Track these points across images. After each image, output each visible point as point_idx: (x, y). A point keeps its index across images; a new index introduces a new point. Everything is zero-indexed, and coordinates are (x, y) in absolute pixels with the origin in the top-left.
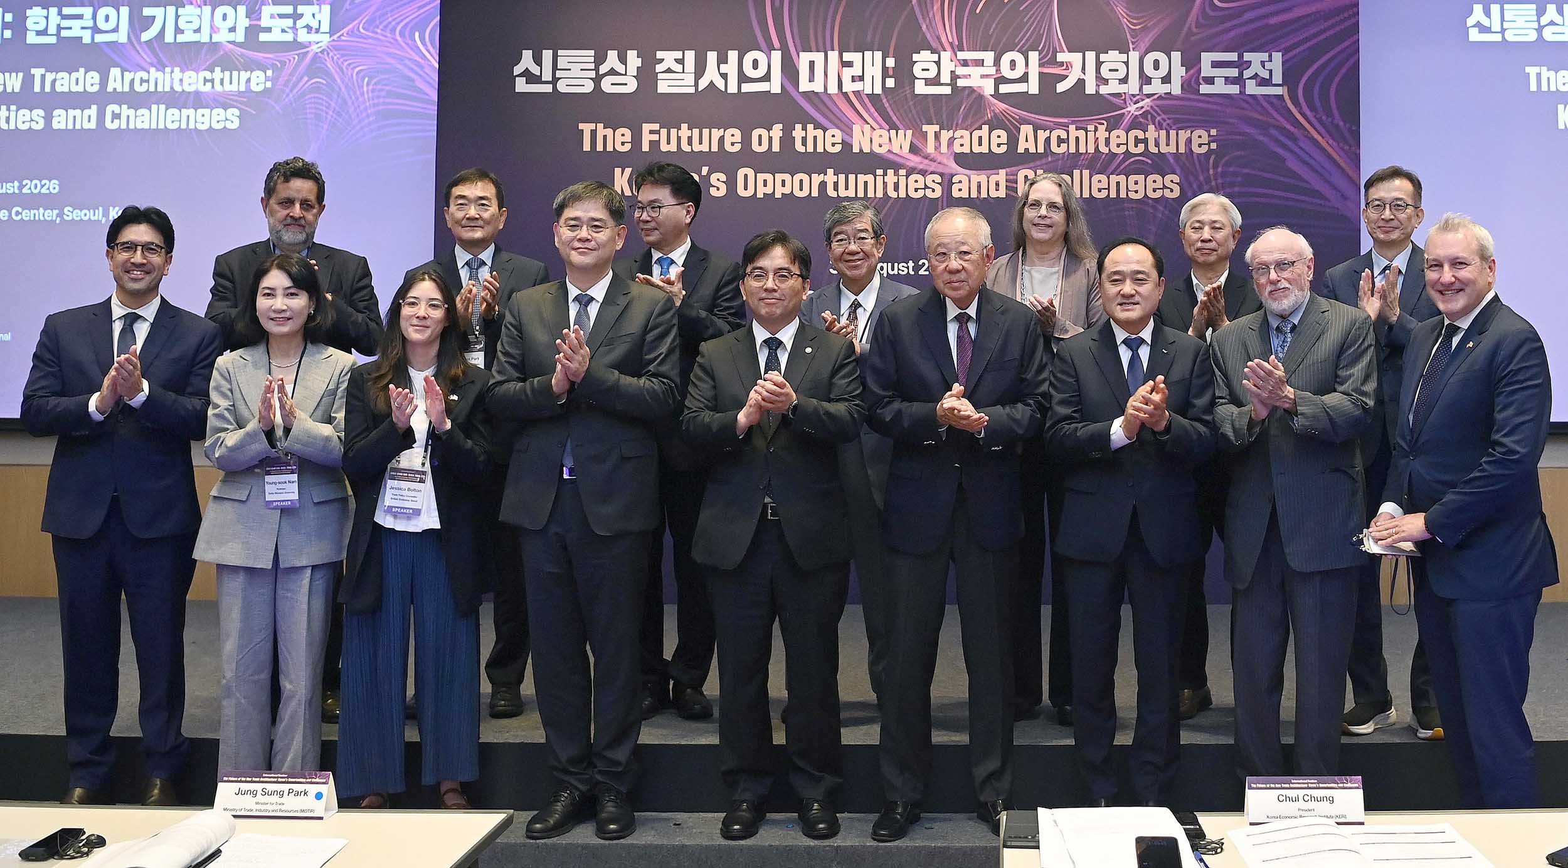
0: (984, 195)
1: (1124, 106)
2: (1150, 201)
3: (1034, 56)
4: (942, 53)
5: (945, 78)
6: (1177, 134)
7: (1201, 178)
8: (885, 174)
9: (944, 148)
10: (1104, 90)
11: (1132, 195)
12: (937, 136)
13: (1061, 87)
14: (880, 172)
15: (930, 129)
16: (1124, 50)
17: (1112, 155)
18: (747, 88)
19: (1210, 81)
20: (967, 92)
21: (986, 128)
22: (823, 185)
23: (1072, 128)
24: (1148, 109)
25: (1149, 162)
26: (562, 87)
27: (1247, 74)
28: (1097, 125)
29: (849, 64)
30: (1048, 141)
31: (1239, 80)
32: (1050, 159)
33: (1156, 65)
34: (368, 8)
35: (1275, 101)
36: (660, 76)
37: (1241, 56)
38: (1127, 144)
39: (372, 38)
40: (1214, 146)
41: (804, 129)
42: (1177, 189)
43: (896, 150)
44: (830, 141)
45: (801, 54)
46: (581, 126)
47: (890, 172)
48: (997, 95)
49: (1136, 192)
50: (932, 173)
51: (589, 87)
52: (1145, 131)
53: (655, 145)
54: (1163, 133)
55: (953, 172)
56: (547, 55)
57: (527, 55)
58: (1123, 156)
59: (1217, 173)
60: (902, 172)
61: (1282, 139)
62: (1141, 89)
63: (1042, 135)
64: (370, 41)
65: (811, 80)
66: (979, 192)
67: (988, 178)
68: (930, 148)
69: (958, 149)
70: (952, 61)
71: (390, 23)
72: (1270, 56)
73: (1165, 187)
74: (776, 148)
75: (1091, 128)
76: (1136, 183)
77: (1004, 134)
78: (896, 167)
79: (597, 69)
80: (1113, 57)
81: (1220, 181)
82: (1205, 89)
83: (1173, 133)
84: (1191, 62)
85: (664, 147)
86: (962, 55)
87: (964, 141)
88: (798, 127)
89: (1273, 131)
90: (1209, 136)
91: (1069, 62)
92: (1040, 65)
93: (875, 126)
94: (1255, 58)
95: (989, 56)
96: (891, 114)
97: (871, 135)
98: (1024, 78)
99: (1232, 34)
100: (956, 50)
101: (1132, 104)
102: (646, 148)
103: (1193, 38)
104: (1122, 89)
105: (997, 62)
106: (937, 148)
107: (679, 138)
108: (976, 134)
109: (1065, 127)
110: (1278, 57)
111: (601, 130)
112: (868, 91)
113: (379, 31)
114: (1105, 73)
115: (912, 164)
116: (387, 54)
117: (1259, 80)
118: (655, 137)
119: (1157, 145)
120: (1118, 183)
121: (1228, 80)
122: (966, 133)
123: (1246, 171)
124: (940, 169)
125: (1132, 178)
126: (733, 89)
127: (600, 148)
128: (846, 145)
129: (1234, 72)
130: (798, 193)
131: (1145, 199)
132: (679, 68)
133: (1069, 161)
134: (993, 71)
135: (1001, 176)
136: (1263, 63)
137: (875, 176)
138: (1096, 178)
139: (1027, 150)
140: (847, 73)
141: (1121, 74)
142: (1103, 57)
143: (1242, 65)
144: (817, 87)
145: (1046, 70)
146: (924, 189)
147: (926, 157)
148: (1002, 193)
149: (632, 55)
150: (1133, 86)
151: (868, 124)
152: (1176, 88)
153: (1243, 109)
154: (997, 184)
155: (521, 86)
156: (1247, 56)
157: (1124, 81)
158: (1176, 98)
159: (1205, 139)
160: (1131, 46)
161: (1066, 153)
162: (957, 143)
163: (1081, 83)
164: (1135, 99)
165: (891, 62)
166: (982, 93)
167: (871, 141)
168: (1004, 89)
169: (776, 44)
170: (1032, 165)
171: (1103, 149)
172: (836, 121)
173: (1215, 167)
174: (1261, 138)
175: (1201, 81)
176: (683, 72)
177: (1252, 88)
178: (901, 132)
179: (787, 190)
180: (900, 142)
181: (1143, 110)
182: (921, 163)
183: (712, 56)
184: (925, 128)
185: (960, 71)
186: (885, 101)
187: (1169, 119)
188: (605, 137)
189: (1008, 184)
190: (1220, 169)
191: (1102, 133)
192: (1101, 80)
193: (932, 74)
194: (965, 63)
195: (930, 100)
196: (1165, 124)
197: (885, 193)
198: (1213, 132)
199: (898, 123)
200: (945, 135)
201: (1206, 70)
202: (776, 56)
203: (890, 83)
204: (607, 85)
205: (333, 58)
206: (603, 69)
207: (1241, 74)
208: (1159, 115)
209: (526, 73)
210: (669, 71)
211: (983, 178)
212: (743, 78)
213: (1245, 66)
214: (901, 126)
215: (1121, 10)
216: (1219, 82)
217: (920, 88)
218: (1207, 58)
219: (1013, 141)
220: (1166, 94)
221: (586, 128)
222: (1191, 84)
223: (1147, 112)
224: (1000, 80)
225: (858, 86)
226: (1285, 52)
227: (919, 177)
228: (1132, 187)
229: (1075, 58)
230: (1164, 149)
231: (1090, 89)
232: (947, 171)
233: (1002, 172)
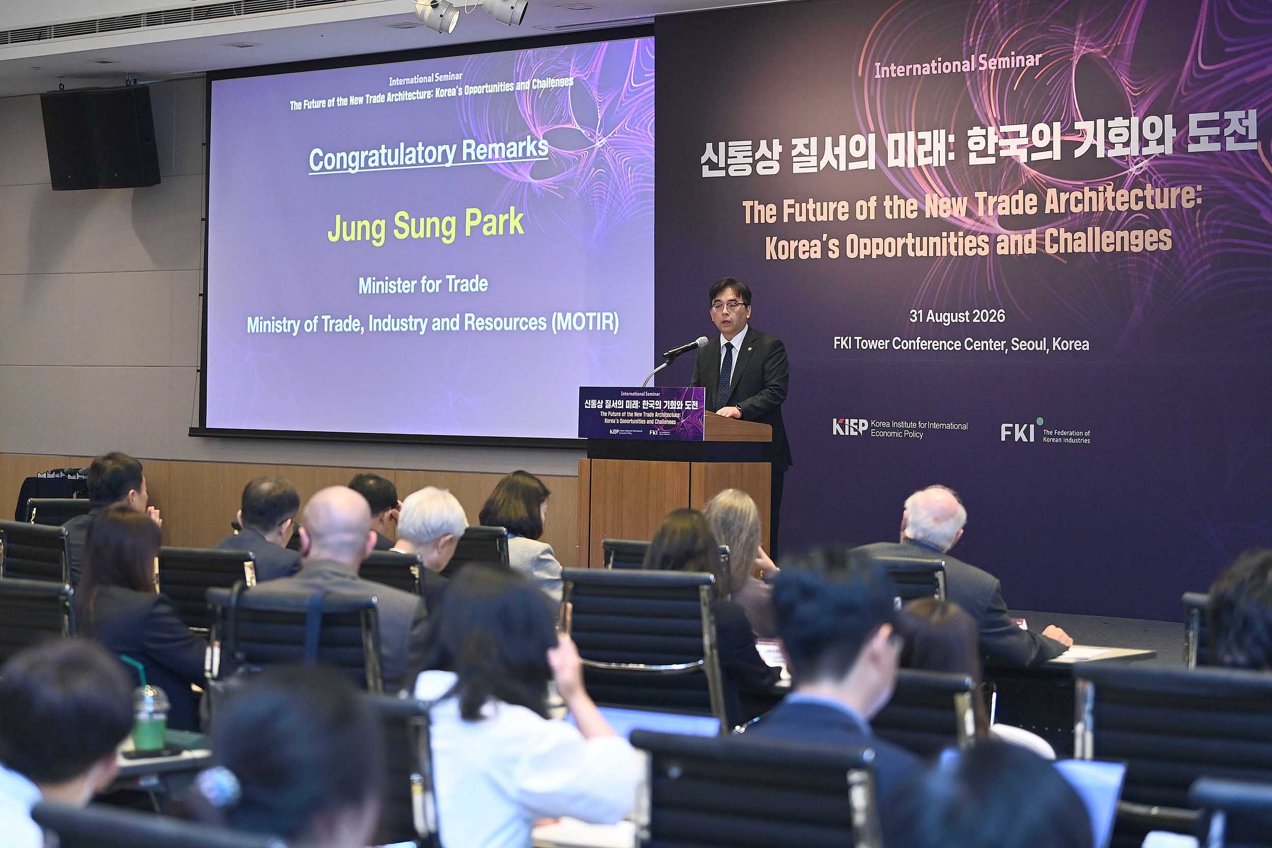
0: (1020, 252)
1: (1126, 167)
2: (1148, 254)
3: (1057, 126)
4: (989, 128)
5: (991, 150)
6: (1170, 192)
7: (1189, 231)
8: (948, 236)
9: (991, 212)
10: (1111, 154)
11: (1134, 249)
12: (986, 201)
13: (1078, 153)
14: (944, 234)
15: (981, 195)
16: (1127, 116)
17: (1118, 213)
18: (853, 166)
19: (1196, 140)
20: (1007, 161)
21: (1021, 192)
22: (905, 246)
23: (1087, 189)
24: (1146, 169)
25: (1147, 218)
26: (732, 173)
27: (1228, 131)
28: (1106, 186)
29: (921, 142)
30: (1068, 201)
31: (1220, 138)
32: (1069, 218)
33: (1153, 128)
34: (632, 108)
35: (1251, 156)
36: (795, 159)
37: (1222, 115)
38: (1129, 202)
39: (633, 134)
40: (1199, 201)
41: (892, 199)
42: (1169, 241)
43: (956, 215)
44: (908, 209)
45: (889, 135)
46: (744, 203)
47: (952, 234)
48: (1030, 163)
49: (1137, 245)
50: (982, 234)
51: (748, 171)
52: (1144, 189)
53: (792, 216)
54: (1158, 190)
55: (998, 233)
56: (722, 145)
57: (709, 146)
58: (1125, 214)
59: (1202, 225)
60: (961, 234)
61: (1257, 191)
62: (1140, 151)
63: (1064, 197)
64: (632, 137)
65: (896, 157)
66: (1016, 249)
67: (1023, 237)
68: (981, 213)
69: (1001, 212)
70: (996, 134)
71: (644, 121)
72: (1247, 113)
73: (1160, 241)
74: (872, 217)
75: (1101, 188)
76: (1137, 237)
77: (1034, 197)
78: (956, 229)
79: (753, 156)
80: (1118, 122)
81: (1204, 234)
82: (1192, 148)
83: (1166, 190)
84: (1181, 124)
85: (798, 219)
86: (1003, 129)
87: (1006, 205)
88: (887, 197)
89: (1249, 185)
90: (1196, 192)
91: (1084, 129)
92: (1062, 134)
93: (941, 194)
94: (1233, 116)
95: (1023, 129)
96: (953, 183)
97: (938, 202)
98: (1050, 147)
99: (1213, 95)
100: (999, 124)
101: (1133, 165)
102: (786, 220)
103: (1183, 101)
104: (1125, 152)
105: (1029, 134)
106: (986, 211)
107: (807, 210)
108: (1014, 198)
109: (1081, 189)
110: (1253, 113)
111: (758, 207)
112: (936, 164)
113: (637, 128)
114: (1112, 138)
115: (967, 227)
116: (642, 146)
117: (1237, 136)
118: (792, 211)
119: (1153, 202)
120: (1122, 238)
121: (1212, 139)
122: (1006, 198)
123: (1226, 223)
124: (988, 230)
125: (1134, 233)
126: (843, 168)
127: (756, 221)
128: (921, 212)
129: (1216, 131)
130: (888, 255)
131: (1144, 252)
132: (806, 152)
133: (1084, 220)
134: (1026, 141)
135: (1033, 235)
136: (1240, 120)
137: (941, 238)
138: (1106, 233)
139: (1052, 210)
140: (922, 149)
141: (1124, 139)
142: (1111, 124)
143: (1223, 123)
144: (900, 163)
145: (1067, 138)
146: (976, 248)
147: (978, 220)
148: (1033, 250)
149: (776, 142)
150: (1134, 150)
151: (937, 193)
152: (1168, 149)
153: (1225, 165)
154: (1030, 242)
155: (706, 173)
156: (1228, 115)
157: (1127, 144)
158: (1169, 158)
159: (1192, 195)
160: (1133, 112)
161: (1082, 213)
162: (1000, 206)
163: (1093, 147)
164: (1136, 160)
165: (952, 138)
166: (1018, 162)
167: (938, 208)
168: (1035, 157)
169: (872, 128)
170: (1056, 224)
171: (1111, 208)
172: (914, 191)
173: (1201, 220)
174: (1239, 192)
175: (1189, 141)
176: (810, 156)
177: (1232, 145)
178: (959, 199)
179: (880, 252)
180: (958, 208)
181: (1142, 170)
182: (974, 225)
183: (828, 141)
184: (977, 194)
185: (1003, 143)
186: (948, 172)
187: (1163, 177)
188: (759, 211)
189: (1039, 242)
190: (1204, 223)
191: (1110, 193)
192: (1109, 145)
193: (981, 147)
194: (1005, 136)
195: (980, 169)
196: (1159, 183)
197: (949, 252)
198: (1199, 188)
199: (957, 191)
200: (992, 200)
201: (1194, 131)
202: (872, 137)
203: (952, 156)
204: (760, 171)
205: (609, 152)
206: (758, 155)
207: (1222, 132)
208: (1155, 174)
209: (709, 162)
210: (800, 155)
211: (1019, 237)
212: (850, 158)
213: (1225, 125)
214: (960, 194)
215: (1124, 79)
216: (1204, 140)
217: (974, 160)
218: (1194, 118)
219: (1041, 204)
220: (1160, 154)
221: (747, 204)
222: (1180, 144)
223: (1145, 172)
224: (1033, 149)
225: (928, 160)
226: (1259, 109)
227: (972, 238)
228: (1134, 241)
229: (1088, 126)
230: (1159, 206)
231: (1100, 154)
232: (993, 232)
233: (1034, 231)
